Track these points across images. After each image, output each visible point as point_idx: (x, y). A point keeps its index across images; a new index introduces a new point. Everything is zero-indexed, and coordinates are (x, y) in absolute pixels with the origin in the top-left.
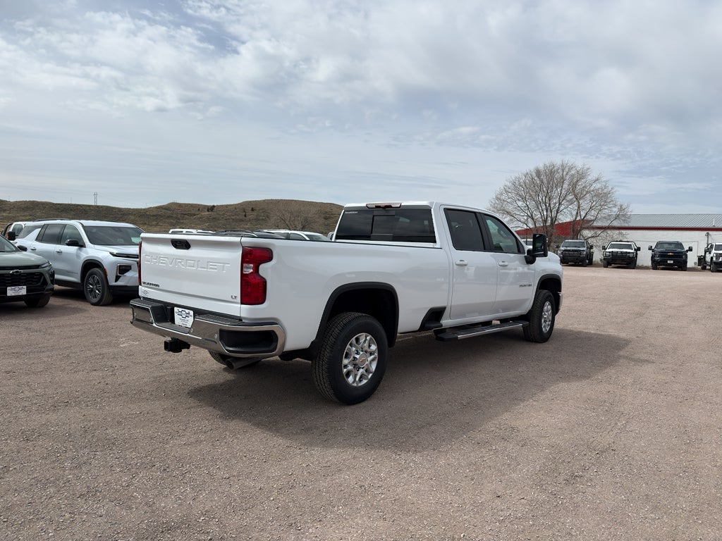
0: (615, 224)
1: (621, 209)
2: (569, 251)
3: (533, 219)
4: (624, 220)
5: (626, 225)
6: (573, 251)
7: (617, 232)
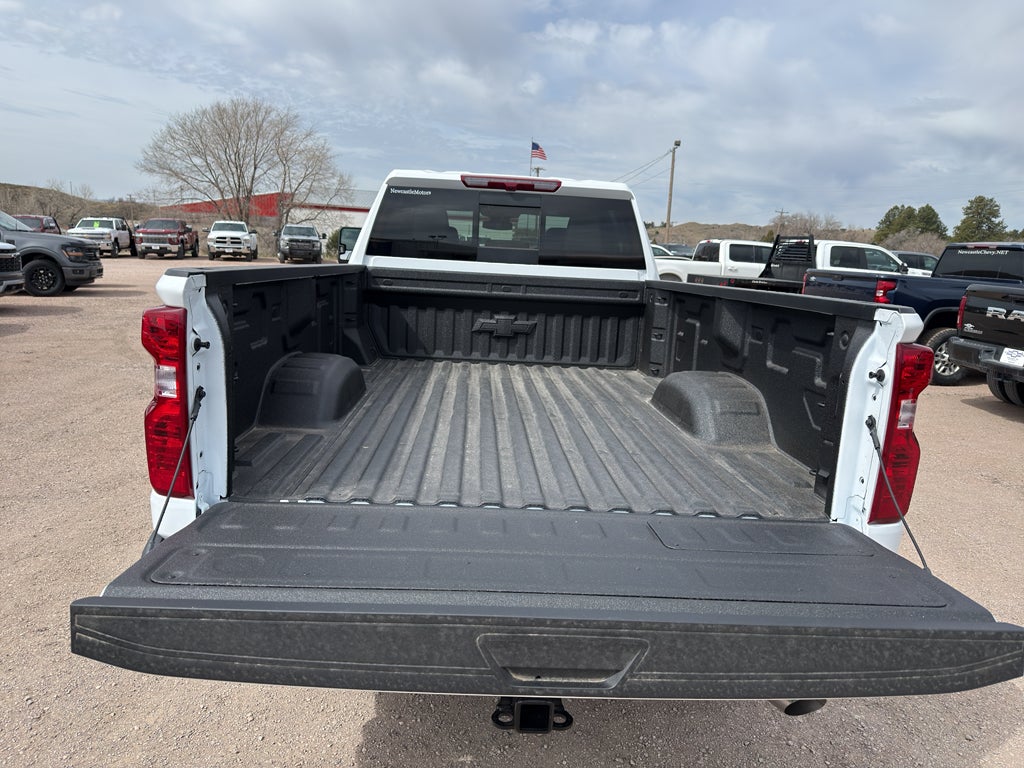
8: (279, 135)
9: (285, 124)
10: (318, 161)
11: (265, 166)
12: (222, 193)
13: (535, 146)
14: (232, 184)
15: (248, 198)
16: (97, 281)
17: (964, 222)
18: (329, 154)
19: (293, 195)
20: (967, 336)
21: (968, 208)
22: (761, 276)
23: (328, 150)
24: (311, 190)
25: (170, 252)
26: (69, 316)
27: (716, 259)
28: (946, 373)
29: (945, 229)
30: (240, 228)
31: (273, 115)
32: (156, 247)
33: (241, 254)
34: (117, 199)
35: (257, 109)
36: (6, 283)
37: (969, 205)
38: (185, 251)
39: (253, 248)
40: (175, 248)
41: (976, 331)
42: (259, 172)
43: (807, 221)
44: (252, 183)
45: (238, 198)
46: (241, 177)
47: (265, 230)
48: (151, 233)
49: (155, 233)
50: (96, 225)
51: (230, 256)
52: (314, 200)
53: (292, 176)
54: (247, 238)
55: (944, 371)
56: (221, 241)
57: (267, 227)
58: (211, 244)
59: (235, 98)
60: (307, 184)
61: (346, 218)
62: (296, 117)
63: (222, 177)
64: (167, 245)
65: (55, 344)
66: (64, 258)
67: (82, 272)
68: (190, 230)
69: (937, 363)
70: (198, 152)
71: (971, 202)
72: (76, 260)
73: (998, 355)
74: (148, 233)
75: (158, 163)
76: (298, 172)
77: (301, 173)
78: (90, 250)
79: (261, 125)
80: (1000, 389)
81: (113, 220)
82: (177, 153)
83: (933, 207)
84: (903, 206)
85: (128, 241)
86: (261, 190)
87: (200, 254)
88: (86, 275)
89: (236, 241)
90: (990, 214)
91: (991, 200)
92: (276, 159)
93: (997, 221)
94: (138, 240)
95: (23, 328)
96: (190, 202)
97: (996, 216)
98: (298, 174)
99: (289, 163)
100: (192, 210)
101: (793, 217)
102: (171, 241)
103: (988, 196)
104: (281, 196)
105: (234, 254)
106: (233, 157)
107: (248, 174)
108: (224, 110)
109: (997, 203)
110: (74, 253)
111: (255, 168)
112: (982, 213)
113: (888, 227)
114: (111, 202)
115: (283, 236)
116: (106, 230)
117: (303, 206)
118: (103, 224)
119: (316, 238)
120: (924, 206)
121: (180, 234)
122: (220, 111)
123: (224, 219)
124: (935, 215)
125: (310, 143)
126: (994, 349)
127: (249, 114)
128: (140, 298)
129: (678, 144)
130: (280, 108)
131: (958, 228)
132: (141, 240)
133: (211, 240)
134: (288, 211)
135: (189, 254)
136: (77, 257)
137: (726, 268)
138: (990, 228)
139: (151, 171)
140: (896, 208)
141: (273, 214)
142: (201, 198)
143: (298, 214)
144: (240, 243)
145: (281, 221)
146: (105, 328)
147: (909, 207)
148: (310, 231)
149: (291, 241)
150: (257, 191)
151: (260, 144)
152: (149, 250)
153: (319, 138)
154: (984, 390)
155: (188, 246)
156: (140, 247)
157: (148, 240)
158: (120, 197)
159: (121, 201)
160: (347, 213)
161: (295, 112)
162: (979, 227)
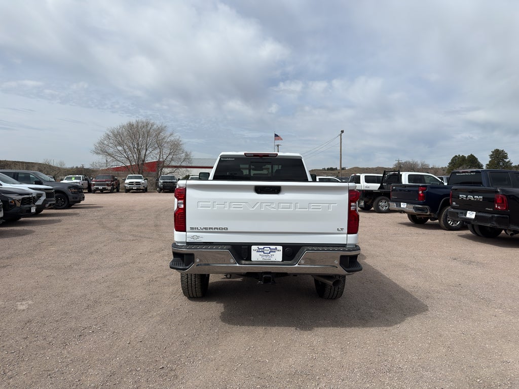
0: (184, 164)
1: (187, 155)
2: (167, 182)
3: (129, 160)
4: (189, 162)
5: (190, 165)
6: (169, 182)
7: (184, 169)
8: (157, 135)
9: (160, 130)
10: (176, 146)
11: (150, 149)
12: (130, 162)
13: (276, 135)
14: (135, 158)
15: (143, 164)
16: (82, 202)
17: (490, 162)
18: (181, 143)
19: (164, 162)
20: (454, 208)
21: (491, 155)
22: (379, 189)
23: (180, 141)
24: (172, 159)
25: (107, 190)
26: (75, 216)
27: (359, 183)
28: (454, 225)
29: (482, 166)
30: (140, 178)
31: (155, 126)
32: (100, 187)
33: (140, 189)
34: (75, 167)
35: (147, 125)
36: (49, 203)
37: (492, 153)
38: (114, 189)
39: (146, 187)
40: (109, 188)
41: (457, 205)
42: (148, 152)
43: (412, 164)
44: (145, 157)
45: (138, 165)
46: (139, 154)
47: (151, 178)
48: (98, 181)
49: (101, 181)
50: (73, 178)
51: (135, 191)
52: (173, 164)
53: (163, 153)
54: (143, 182)
55: (452, 224)
56: (131, 183)
57: (151, 177)
58: (126, 185)
59: (138, 120)
60: (171, 156)
61: (189, 171)
62: (165, 127)
63: (131, 155)
64: (106, 186)
65: (76, 226)
66: (69, 192)
67: (76, 198)
68: (116, 179)
69: (449, 221)
70: (120, 144)
71: (493, 152)
72: (75, 193)
73: (466, 215)
74: (97, 182)
75: (101, 150)
76: (166, 151)
77: (168, 152)
78: (80, 189)
79: (149, 131)
80: (474, 231)
81: (81, 176)
82: (110, 145)
83: (474, 155)
84: (459, 155)
85: (87, 186)
86: (149, 160)
87: (120, 190)
88: (78, 199)
89: (138, 183)
90: (503, 157)
91: (503, 151)
92: (156, 146)
93: (507, 160)
94: (92, 185)
95: (59, 221)
96: (115, 167)
97: (506, 158)
98: (167, 152)
99: (163, 148)
100: (117, 171)
101: (405, 163)
102: (108, 185)
103: (501, 149)
104: (158, 162)
105: (137, 189)
106: (136, 146)
107: (143, 152)
108: (133, 125)
109: (506, 152)
110: (73, 190)
111: (146, 150)
112: (498, 156)
113: (453, 165)
114: (72, 168)
115: (160, 181)
116: (78, 181)
117: (168, 167)
118: (76, 178)
119: (175, 181)
120: (470, 155)
121: (112, 181)
122: (131, 126)
123: (132, 174)
124: (476, 159)
125: (172, 138)
126: (464, 212)
127: (144, 127)
128: (101, 209)
129: (342, 132)
130: (158, 123)
131: (487, 165)
132: (94, 185)
133: (127, 183)
134: (162, 169)
135: (115, 190)
136: (75, 192)
137: (364, 186)
138: (504, 164)
139: (98, 153)
140: (456, 156)
141: (154, 171)
142: (121, 165)
143: (166, 170)
144: (140, 184)
145: (158, 174)
146: (93, 220)
147: (463, 156)
148: (173, 178)
149: (164, 182)
150: (147, 161)
151: (148, 139)
152: (97, 189)
153: (176, 136)
154: (469, 232)
155: (115, 187)
156: (93, 188)
157: (97, 185)
158: (77, 166)
159: (77, 167)
160: (189, 169)
161: (165, 125)
162: (498, 163)
